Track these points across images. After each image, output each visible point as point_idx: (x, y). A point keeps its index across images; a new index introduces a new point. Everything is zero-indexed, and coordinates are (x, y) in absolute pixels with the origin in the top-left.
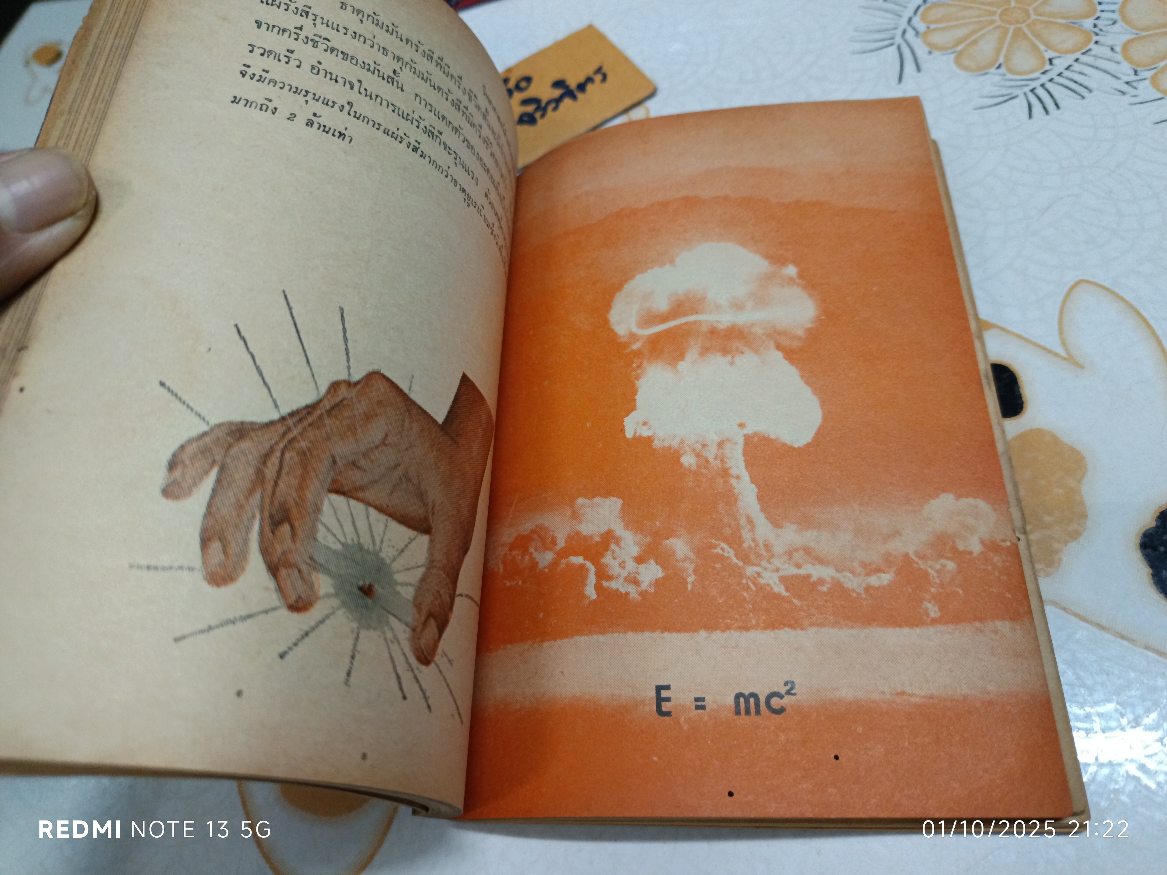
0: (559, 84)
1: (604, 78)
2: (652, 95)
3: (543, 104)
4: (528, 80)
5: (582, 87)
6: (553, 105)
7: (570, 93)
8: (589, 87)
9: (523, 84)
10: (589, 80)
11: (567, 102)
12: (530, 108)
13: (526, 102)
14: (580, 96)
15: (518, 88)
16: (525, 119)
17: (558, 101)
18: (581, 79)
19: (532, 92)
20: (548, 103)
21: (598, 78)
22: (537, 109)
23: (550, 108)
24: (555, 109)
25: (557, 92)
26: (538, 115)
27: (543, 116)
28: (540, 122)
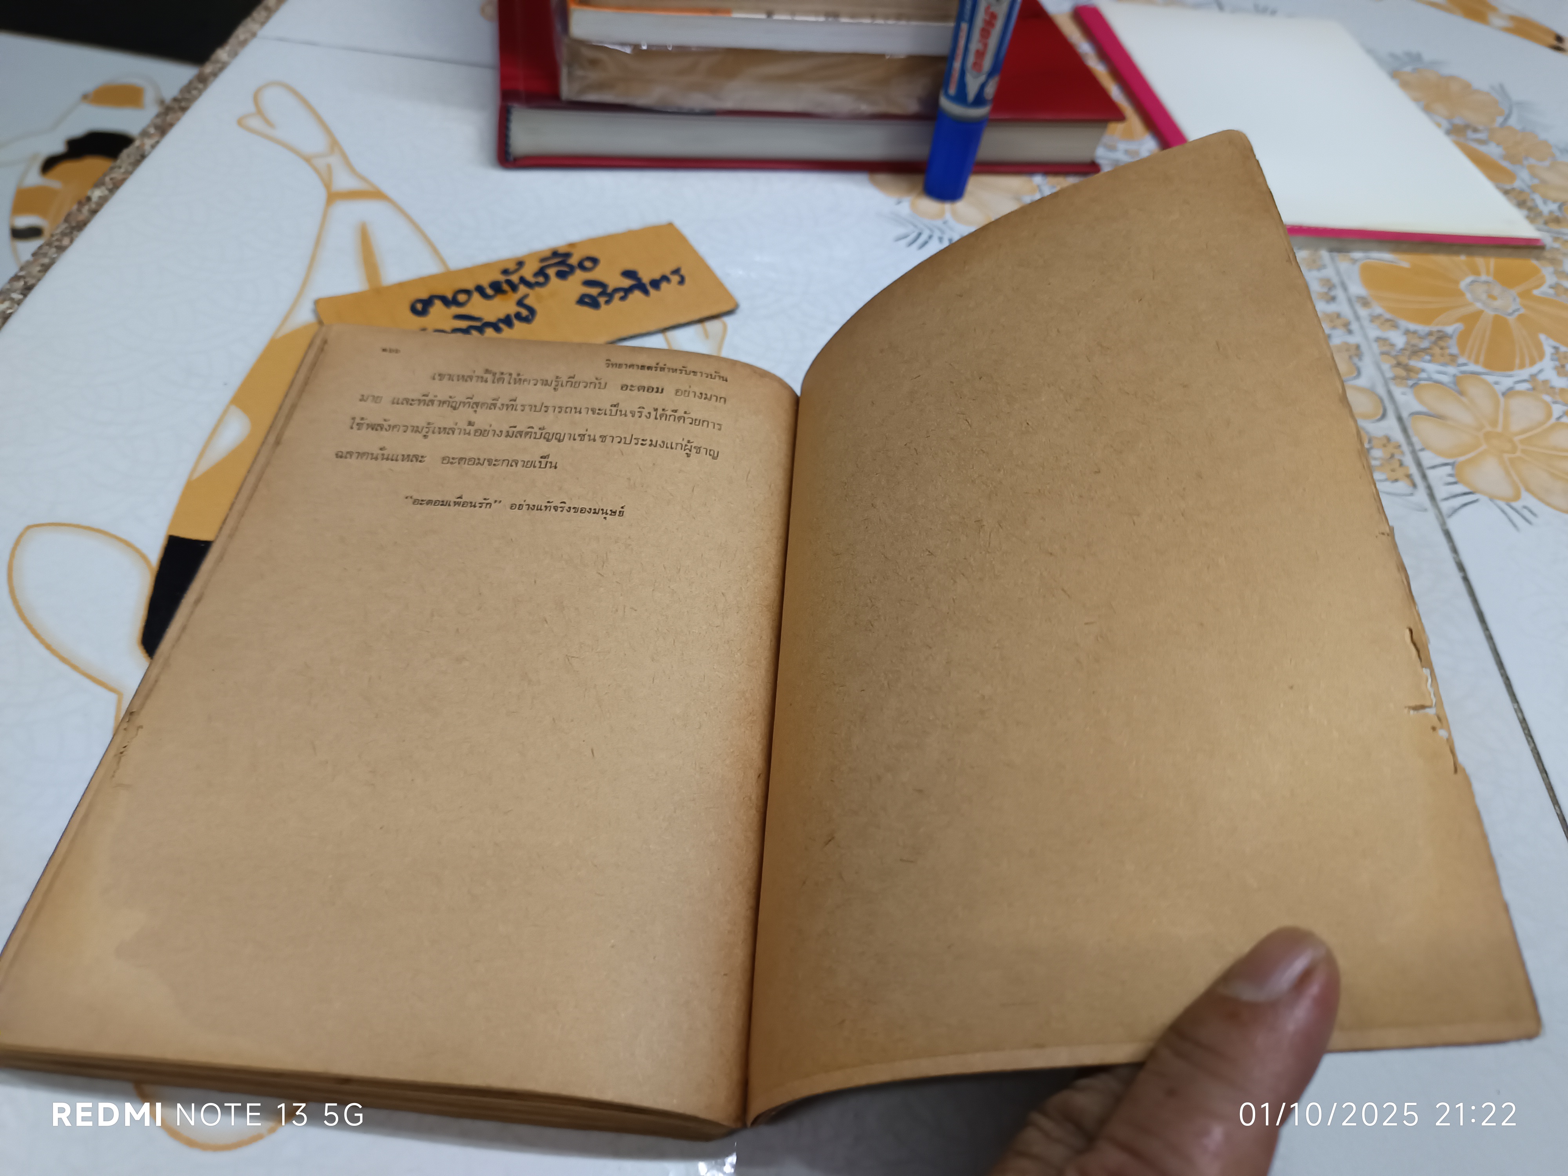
0: (629, 274)
1: (682, 281)
2: (730, 312)
3: (609, 290)
4: (595, 261)
5: (655, 284)
6: (622, 294)
7: (641, 287)
8: (664, 285)
9: (588, 264)
10: (665, 278)
11: (637, 294)
12: (594, 291)
13: (589, 283)
14: (652, 291)
15: (581, 266)
16: (587, 300)
17: (627, 291)
18: (657, 276)
19: (595, 275)
20: (616, 290)
21: (675, 279)
22: (601, 294)
23: (618, 296)
24: (623, 298)
25: (627, 283)
26: (602, 300)
27: (607, 302)
28: (604, 307)
